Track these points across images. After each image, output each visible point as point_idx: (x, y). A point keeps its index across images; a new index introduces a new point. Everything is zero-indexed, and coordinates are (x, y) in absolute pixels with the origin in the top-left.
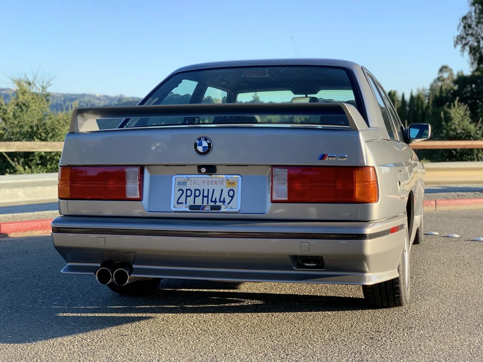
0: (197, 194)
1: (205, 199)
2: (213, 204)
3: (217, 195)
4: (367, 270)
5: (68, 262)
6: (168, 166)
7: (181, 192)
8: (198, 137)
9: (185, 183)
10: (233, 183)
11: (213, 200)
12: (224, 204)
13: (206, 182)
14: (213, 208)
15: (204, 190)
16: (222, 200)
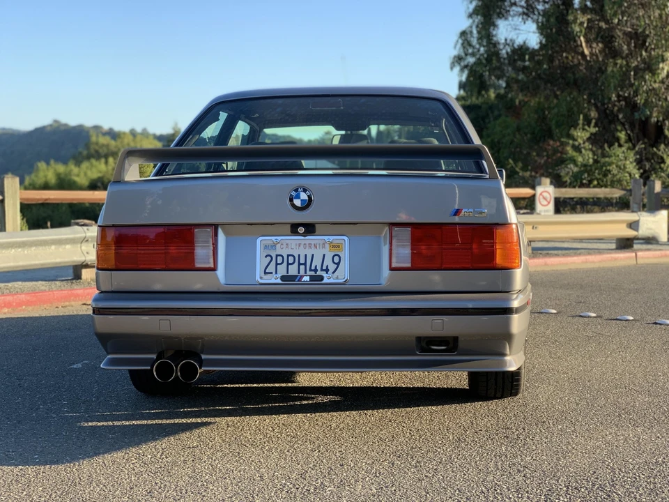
0: (291, 261)
1: (302, 267)
2: (313, 273)
3: (317, 262)
4: (508, 351)
5: (108, 353)
6: (251, 224)
7: (269, 258)
8: (294, 187)
9: (274, 246)
10: (338, 247)
11: (313, 268)
12: (327, 273)
13: (302, 246)
14: (312, 279)
15: (299, 255)
16: (324, 268)
